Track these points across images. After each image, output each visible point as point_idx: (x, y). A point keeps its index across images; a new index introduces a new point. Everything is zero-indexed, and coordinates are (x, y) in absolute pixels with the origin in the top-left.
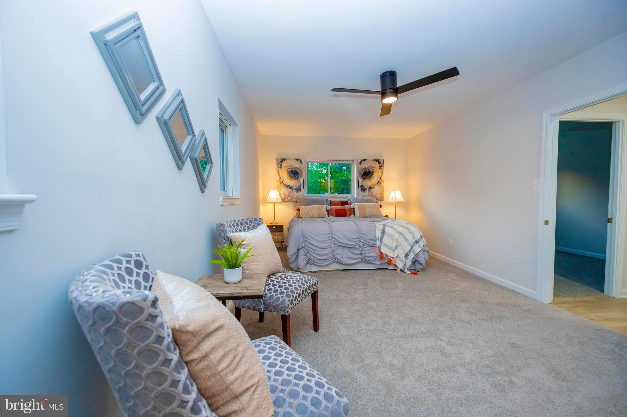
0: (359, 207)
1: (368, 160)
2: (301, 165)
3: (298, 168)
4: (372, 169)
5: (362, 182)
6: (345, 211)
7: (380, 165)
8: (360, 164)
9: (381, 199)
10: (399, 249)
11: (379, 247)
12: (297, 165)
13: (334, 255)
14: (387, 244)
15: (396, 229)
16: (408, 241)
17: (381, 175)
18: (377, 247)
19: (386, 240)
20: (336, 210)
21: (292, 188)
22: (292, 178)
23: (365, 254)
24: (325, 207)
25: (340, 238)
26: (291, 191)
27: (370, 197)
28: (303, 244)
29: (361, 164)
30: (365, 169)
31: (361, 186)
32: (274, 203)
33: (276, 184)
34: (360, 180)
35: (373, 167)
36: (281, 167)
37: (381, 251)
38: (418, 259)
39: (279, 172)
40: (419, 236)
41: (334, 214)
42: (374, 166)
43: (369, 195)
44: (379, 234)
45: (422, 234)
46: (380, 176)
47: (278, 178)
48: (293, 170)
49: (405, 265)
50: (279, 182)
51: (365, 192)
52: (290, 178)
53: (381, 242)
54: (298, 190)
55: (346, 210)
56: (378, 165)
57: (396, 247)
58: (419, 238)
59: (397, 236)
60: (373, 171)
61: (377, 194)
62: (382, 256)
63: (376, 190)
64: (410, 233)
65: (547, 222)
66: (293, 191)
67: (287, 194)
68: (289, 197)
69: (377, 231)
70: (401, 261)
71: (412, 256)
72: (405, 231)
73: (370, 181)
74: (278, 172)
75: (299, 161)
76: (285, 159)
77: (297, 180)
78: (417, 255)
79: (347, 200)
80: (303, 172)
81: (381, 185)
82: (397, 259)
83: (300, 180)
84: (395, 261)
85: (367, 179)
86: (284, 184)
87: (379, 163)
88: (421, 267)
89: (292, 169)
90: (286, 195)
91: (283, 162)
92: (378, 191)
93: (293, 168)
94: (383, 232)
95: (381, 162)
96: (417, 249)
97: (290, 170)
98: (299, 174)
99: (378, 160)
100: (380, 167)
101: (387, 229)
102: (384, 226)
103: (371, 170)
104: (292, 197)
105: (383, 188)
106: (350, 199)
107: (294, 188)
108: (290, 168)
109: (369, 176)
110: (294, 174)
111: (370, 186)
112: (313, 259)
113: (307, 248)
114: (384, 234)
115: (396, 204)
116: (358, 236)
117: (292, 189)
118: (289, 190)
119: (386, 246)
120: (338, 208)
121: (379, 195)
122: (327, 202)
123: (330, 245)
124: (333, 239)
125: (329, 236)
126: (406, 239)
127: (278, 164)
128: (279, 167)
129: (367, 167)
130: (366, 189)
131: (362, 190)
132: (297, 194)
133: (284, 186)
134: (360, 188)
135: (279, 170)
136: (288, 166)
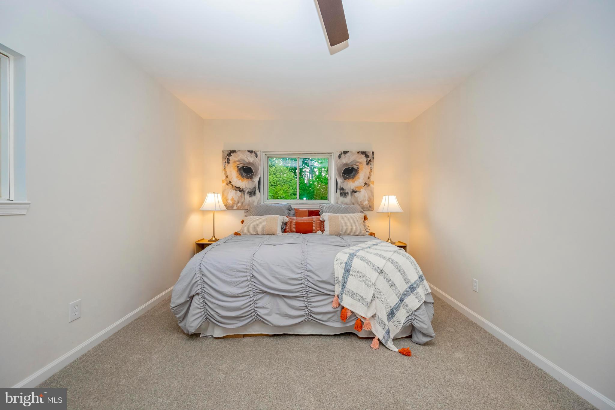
0: (332, 219)
1: (351, 152)
2: (257, 159)
3: (252, 164)
4: (357, 165)
5: (342, 183)
6: (310, 224)
7: (369, 159)
8: (339, 159)
9: (370, 208)
10: (378, 302)
11: (338, 296)
12: (251, 159)
13: (255, 309)
14: (354, 291)
15: (372, 263)
16: (394, 287)
17: (370, 174)
18: (336, 296)
19: (353, 283)
20: (297, 224)
21: (243, 191)
22: (243, 176)
23: (312, 309)
26: (241, 195)
27: (353, 204)
28: (199, 287)
29: (341, 159)
30: (346, 164)
31: (340, 189)
32: (214, 212)
33: (221, 185)
34: (340, 181)
35: (358, 162)
36: (228, 163)
37: (342, 304)
38: (414, 324)
39: (226, 168)
40: (416, 277)
41: (294, 229)
42: (360, 161)
43: (351, 202)
44: (339, 272)
45: (421, 273)
46: (368, 175)
47: (224, 177)
48: (245, 166)
49: (388, 333)
50: (226, 182)
51: (346, 198)
52: (240, 177)
53: (344, 286)
54: (252, 193)
55: (312, 223)
56: (365, 159)
57: (372, 298)
58: (417, 281)
59: (373, 276)
60: (358, 168)
61: (364, 201)
62: (344, 314)
63: (362, 195)
64: (399, 270)
66: (245, 195)
67: (236, 199)
68: (238, 203)
69: (336, 266)
70: (380, 325)
71: (402, 317)
72: (389, 269)
73: (354, 182)
74: (225, 168)
75: (253, 154)
76: (233, 152)
77: (250, 180)
78: (413, 314)
79: (319, 208)
80: (259, 169)
81: (369, 188)
82: (372, 321)
83: (254, 180)
84: (369, 325)
85: (349, 179)
86: (233, 186)
87: (367, 156)
90: (235, 201)
91: (231, 155)
92: (365, 197)
93: (245, 163)
94: (348, 269)
95: (370, 155)
96: (413, 302)
97: (241, 165)
98: (253, 172)
99: (366, 152)
100: (368, 163)
101: (357, 264)
102: (352, 255)
103: (355, 167)
104: (242, 203)
105: (372, 193)
106: (323, 206)
107: (247, 192)
108: (241, 164)
109: (351, 175)
110: (247, 171)
111: (353, 190)
112: (216, 316)
114: (348, 273)
115: (389, 215)
116: (300, 275)
117: (243, 192)
118: (239, 193)
119: (353, 295)
120: (302, 220)
121: (366, 202)
122: (289, 212)
123: (248, 290)
124: (252, 280)
125: (245, 274)
126: (390, 282)
127: (224, 158)
128: (226, 162)
129: (349, 162)
130: (348, 193)
131: (341, 194)
132: (250, 199)
133: (233, 188)
134: (339, 192)
135: (226, 165)
136: (238, 161)
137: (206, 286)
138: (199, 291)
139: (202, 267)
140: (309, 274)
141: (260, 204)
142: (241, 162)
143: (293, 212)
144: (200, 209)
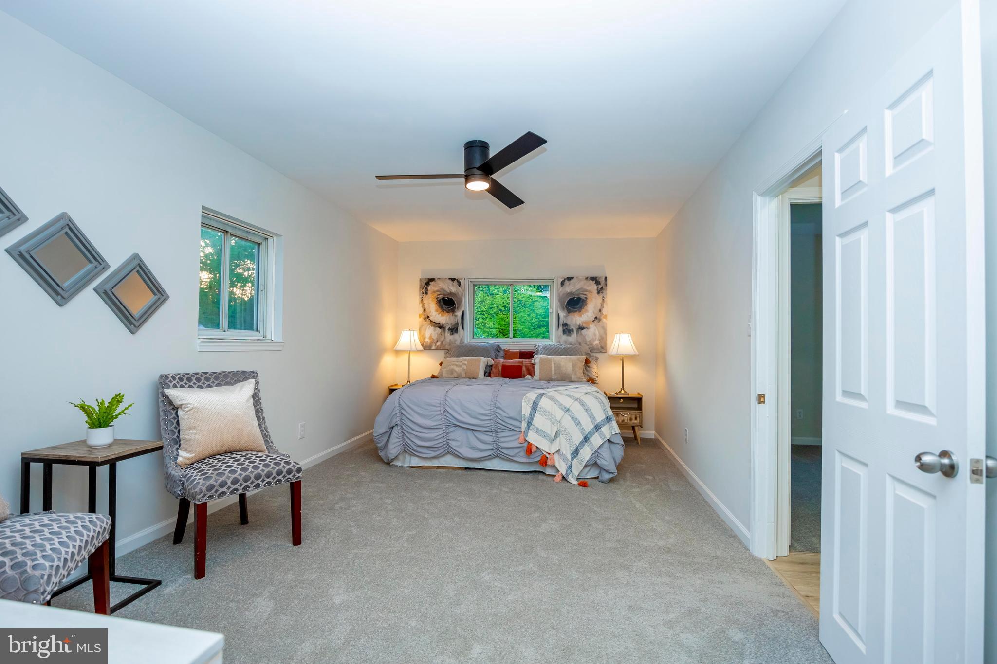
0: (542, 360)
1: (577, 278)
2: (460, 288)
3: (454, 294)
4: (585, 295)
5: (565, 317)
7: (600, 286)
8: (562, 286)
10: (562, 439)
12: (452, 288)
13: (447, 441)
14: (540, 428)
15: (559, 402)
16: (579, 425)
17: (602, 305)
18: (523, 432)
19: (539, 420)
20: (505, 367)
21: (443, 327)
22: (443, 310)
23: (499, 444)
24: (486, 361)
25: (459, 414)
26: (441, 332)
27: (580, 344)
28: (398, 419)
29: (564, 286)
30: (571, 293)
31: (563, 325)
32: (409, 352)
34: (562, 314)
35: (587, 291)
36: (426, 293)
37: (527, 439)
38: (599, 462)
39: (424, 300)
40: (604, 417)
41: (500, 373)
42: (588, 288)
43: (577, 341)
44: (526, 410)
45: (611, 413)
46: (599, 307)
47: (421, 311)
48: (445, 297)
49: (571, 468)
50: (423, 317)
51: (570, 336)
52: (440, 310)
53: (529, 423)
54: (454, 330)
55: (521, 367)
56: (596, 287)
57: (556, 434)
58: (602, 421)
59: (559, 414)
60: (586, 298)
61: (594, 340)
62: (529, 450)
63: (592, 333)
64: (586, 410)
65: (761, 399)
66: (445, 332)
67: (435, 337)
68: (437, 342)
69: (523, 404)
70: (564, 461)
71: (586, 453)
72: (576, 408)
73: (580, 316)
74: (422, 300)
75: (455, 283)
76: (432, 280)
77: (451, 313)
78: (597, 453)
79: (534, 348)
80: (462, 301)
81: (600, 323)
82: (556, 457)
83: (457, 314)
84: (553, 459)
85: (574, 312)
86: (431, 321)
87: (598, 283)
88: (611, 476)
89: (445, 295)
90: (434, 340)
91: (430, 284)
92: (595, 335)
93: (446, 293)
94: (535, 407)
95: (602, 280)
96: (597, 440)
97: (441, 296)
98: (455, 304)
99: (596, 277)
100: (600, 291)
101: (544, 403)
102: (542, 395)
103: (582, 296)
104: (442, 342)
105: (605, 329)
106: (540, 346)
107: (447, 328)
108: (441, 294)
109: (579, 306)
110: (448, 303)
111: (579, 326)
112: (412, 445)
113: (404, 427)
114: (535, 411)
115: (623, 359)
116: (489, 412)
117: (443, 329)
118: (438, 330)
119: (538, 431)
120: (510, 363)
121: (597, 342)
122: (497, 353)
123: (441, 423)
124: (445, 414)
125: (438, 409)
126: (576, 421)
127: (421, 287)
128: (424, 292)
129: (574, 291)
130: (572, 330)
131: (564, 331)
132: (451, 337)
133: (431, 323)
134: (561, 329)
135: (424, 297)
136: (437, 291)
137: (404, 418)
138: (398, 423)
140: (498, 411)
141: (463, 343)
142: (441, 292)
143: (502, 353)
144: (395, 348)
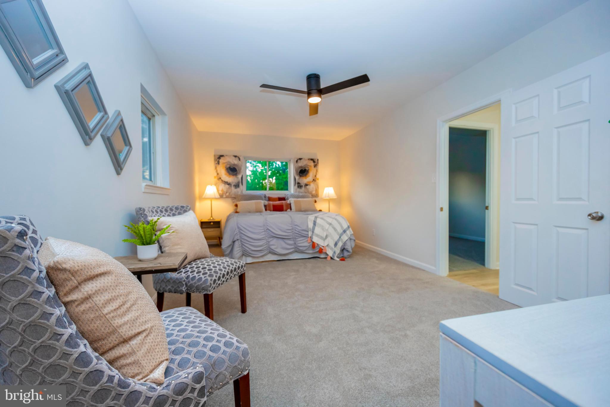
0: (295, 202)
1: (304, 159)
2: (240, 162)
3: (236, 165)
4: (308, 168)
5: (299, 179)
7: (315, 164)
9: (316, 196)
10: (329, 238)
11: (311, 237)
12: (235, 161)
13: (269, 246)
14: (318, 234)
15: (326, 220)
18: (309, 237)
19: (317, 230)
20: (274, 206)
22: (230, 174)
23: (298, 245)
24: (263, 202)
25: (274, 230)
26: (229, 187)
27: (306, 193)
28: (239, 236)
29: (298, 163)
30: (301, 167)
31: (297, 183)
32: (211, 199)
33: (214, 180)
34: (297, 178)
35: (309, 166)
36: (219, 164)
37: (313, 240)
38: (345, 247)
40: (347, 226)
41: (272, 209)
42: (310, 164)
43: (305, 191)
44: (311, 225)
45: (349, 224)
46: (315, 174)
47: (216, 174)
49: (335, 252)
50: (217, 178)
51: (301, 189)
52: (228, 174)
53: (313, 232)
54: (237, 186)
55: (283, 205)
56: (313, 164)
57: (326, 236)
58: (347, 228)
59: (327, 226)
60: (309, 170)
61: (313, 191)
62: (314, 245)
63: (312, 187)
64: (339, 223)
65: (442, 209)
66: (231, 187)
67: (225, 190)
68: (227, 193)
69: (309, 223)
70: (331, 250)
71: (340, 244)
72: (334, 222)
73: (306, 179)
74: (216, 168)
75: (237, 158)
76: (222, 156)
77: (235, 176)
78: (345, 244)
79: (284, 196)
80: (240, 169)
81: (316, 182)
82: (327, 248)
83: (238, 177)
84: (326, 249)
85: (303, 176)
86: (222, 180)
87: (314, 162)
88: (349, 254)
89: (230, 165)
90: (224, 192)
91: (221, 159)
92: (313, 188)
94: (315, 223)
95: (316, 161)
96: (345, 238)
97: (228, 166)
98: (237, 171)
99: (313, 159)
100: (315, 166)
101: (319, 221)
102: (316, 217)
103: (307, 169)
104: (230, 193)
105: (318, 185)
106: (288, 195)
107: (233, 185)
109: (305, 173)
110: (233, 170)
111: (306, 184)
112: (249, 250)
113: (243, 240)
114: (315, 225)
115: (330, 200)
116: (291, 228)
117: (230, 185)
118: (227, 186)
119: (317, 236)
120: (276, 203)
122: (266, 198)
123: (265, 236)
124: (268, 231)
125: (263, 228)
126: (335, 229)
127: (215, 160)
128: (217, 163)
129: (303, 165)
130: (302, 186)
131: (298, 187)
132: (236, 190)
133: (222, 182)
134: (296, 185)
135: (217, 166)
136: (226, 163)
137: (242, 235)
138: (239, 238)
139: (240, 226)
140: (296, 227)
142: (228, 163)
144: (202, 197)
